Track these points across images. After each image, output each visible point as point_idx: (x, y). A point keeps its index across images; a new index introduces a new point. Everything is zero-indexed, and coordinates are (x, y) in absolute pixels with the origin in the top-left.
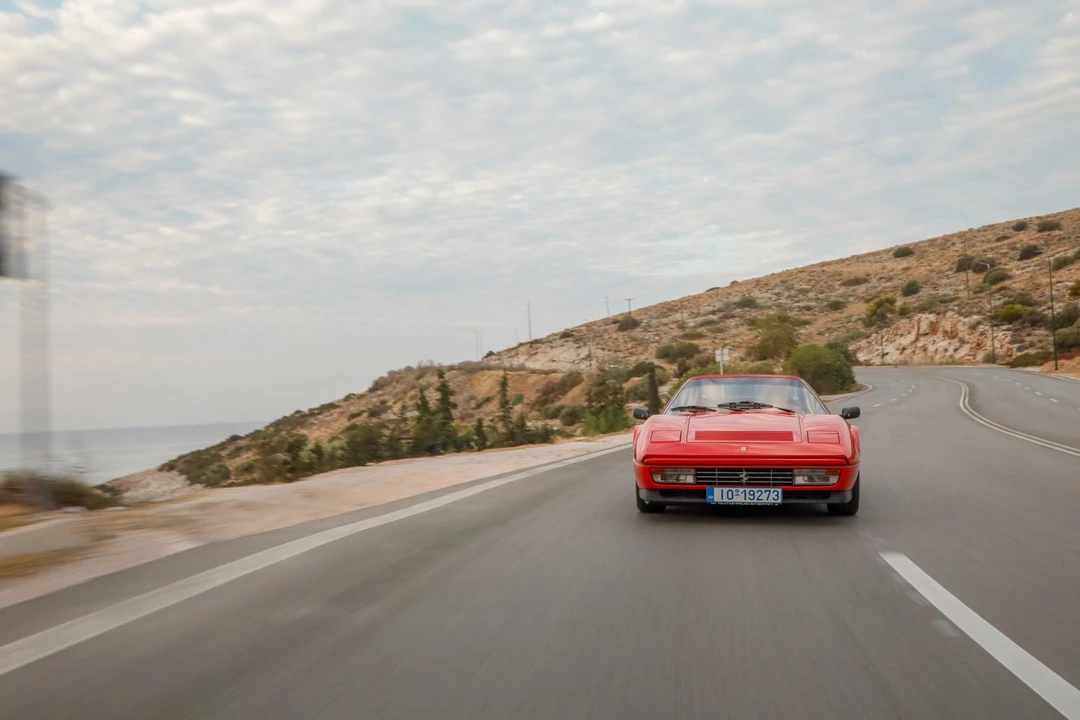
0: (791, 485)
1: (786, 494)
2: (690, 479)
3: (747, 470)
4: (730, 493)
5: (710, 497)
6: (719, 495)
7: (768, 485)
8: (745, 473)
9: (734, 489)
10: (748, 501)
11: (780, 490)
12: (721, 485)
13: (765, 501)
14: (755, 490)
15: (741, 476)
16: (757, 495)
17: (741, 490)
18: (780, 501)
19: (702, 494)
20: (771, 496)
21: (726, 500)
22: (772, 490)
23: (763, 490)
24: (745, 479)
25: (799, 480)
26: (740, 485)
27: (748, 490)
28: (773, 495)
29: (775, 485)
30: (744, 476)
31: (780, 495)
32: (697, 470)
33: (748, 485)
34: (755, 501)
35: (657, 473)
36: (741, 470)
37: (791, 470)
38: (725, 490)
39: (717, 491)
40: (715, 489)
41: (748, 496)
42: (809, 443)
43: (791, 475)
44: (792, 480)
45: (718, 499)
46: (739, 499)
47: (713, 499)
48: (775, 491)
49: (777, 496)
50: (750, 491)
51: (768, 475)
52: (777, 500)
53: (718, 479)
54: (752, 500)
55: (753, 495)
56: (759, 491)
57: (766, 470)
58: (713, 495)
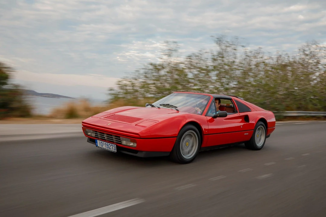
1: (118, 148)
3: (108, 134)
6: (99, 144)
9: (102, 142)
13: (111, 150)
14: (109, 144)
16: (109, 146)
17: (104, 143)
20: (112, 148)
21: (101, 146)
22: (113, 145)
23: (111, 144)
27: (106, 143)
28: (114, 147)
30: (105, 136)
32: (96, 131)
34: (109, 149)
36: (104, 133)
38: (100, 141)
39: (98, 141)
40: (98, 140)
41: (107, 146)
42: (136, 125)
43: (120, 139)
44: (120, 141)
45: (99, 146)
46: (104, 147)
47: (97, 145)
48: (114, 146)
49: (115, 148)
50: (107, 144)
51: (112, 138)
52: (115, 150)
53: (99, 136)
54: (108, 148)
55: (108, 146)
56: (110, 144)
57: (111, 135)
58: (97, 143)
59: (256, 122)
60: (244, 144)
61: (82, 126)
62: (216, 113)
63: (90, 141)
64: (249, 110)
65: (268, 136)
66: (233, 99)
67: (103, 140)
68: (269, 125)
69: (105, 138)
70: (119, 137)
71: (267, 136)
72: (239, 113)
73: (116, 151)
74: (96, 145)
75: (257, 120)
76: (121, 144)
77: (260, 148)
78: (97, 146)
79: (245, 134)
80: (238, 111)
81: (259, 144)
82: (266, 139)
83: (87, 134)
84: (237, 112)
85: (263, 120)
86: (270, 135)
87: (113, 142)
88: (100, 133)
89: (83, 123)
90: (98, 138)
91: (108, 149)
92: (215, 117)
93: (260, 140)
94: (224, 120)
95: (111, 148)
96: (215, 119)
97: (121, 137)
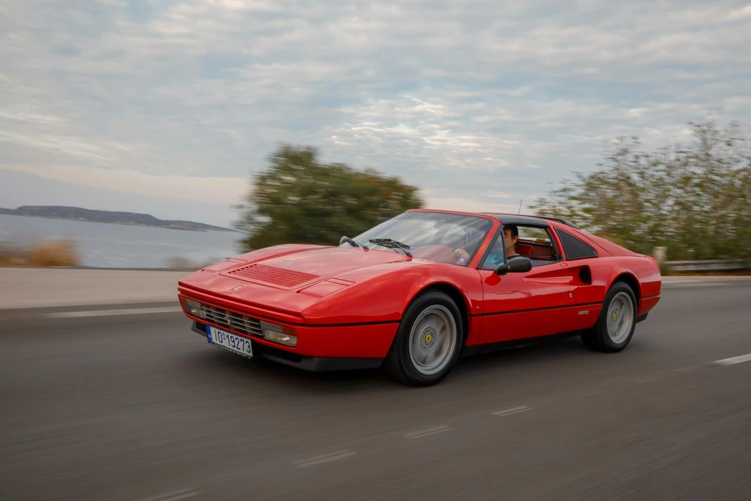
1: (255, 346)
3: (233, 314)
4: (220, 335)
6: (214, 336)
8: (227, 315)
9: (222, 332)
11: (249, 341)
13: (241, 351)
14: (235, 337)
15: (225, 318)
16: (236, 342)
17: (226, 334)
20: (244, 347)
21: (219, 342)
22: (245, 340)
23: (239, 338)
24: (229, 322)
25: (270, 335)
27: (230, 335)
28: (246, 345)
30: (228, 317)
31: (251, 347)
32: (201, 304)
34: (235, 349)
38: (217, 330)
39: (212, 330)
40: (211, 328)
41: (231, 343)
42: (298, 292)
43: (259, 326)
44: (260, 332)
45: (214, 340)
46: (226, 343)
47: (211, 339)
48: (247, 342)
49: (249, 347)
50: (232, 337)
51: (243, 322)
52: (249, 352)
53: (215, 317)
54: (234, 347)
55: (234, 342)
56: (237, 338)
57: (241, 316)
58: (210, 334)
59: (610, 284)
60: (579, 337)
61: (179, 293)
62: (505, 262)
63: (197, 327)
64: (591, 252)
65: (643, 317)
66: (551, 227)
67: (223, 326)
68: (642, 290)
69: (227, 322)
70: (258, 321)
71: (639, 317)
72: (567, 260)
73: (251, 354)
74: (208, 337)
75: (613, 278)
76: (262, 337)
77: (620, 346)
78: (209, 342)
79: (581, 313)
80: (563, 255)
81: (618, 338)
82: (637, 325)
83: (190, 310)
84: (560, 259)
85: (627, 278)
86: (646, 315)
87: (246, 333)
88: (217, 309)
89: (180, 284)
90: (213, 322)
92: (502, 271)
93: (619, 328)
94: (525, 280)
95: (242, 349)
96: (501, 277)
97: (261, 322)
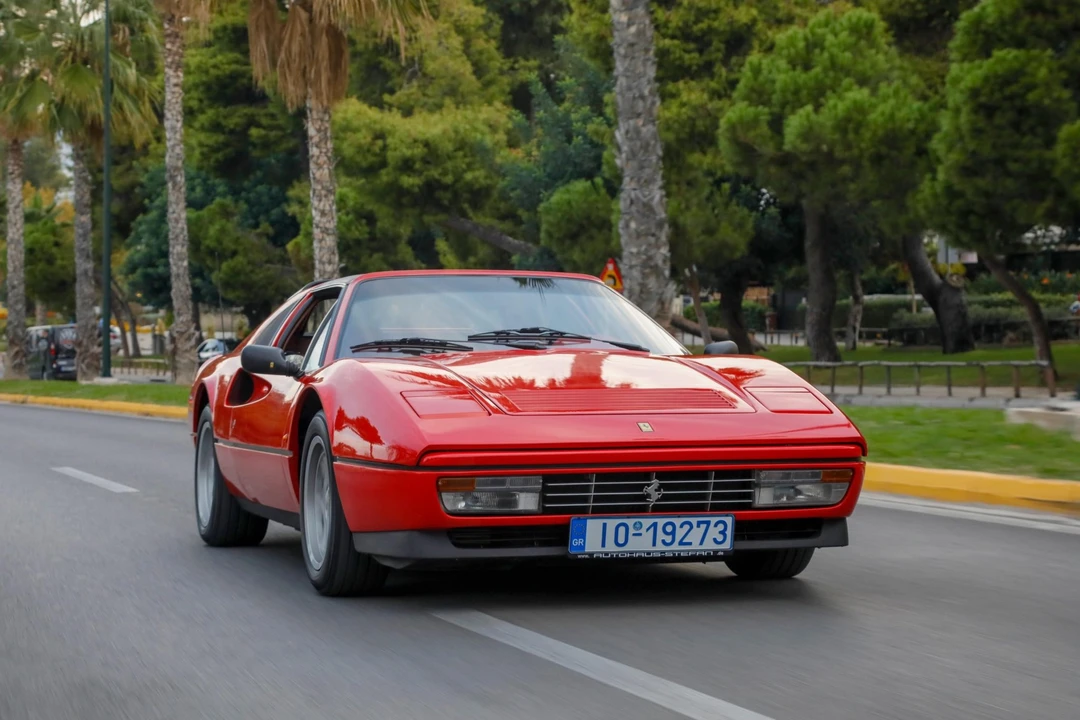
0: (749, 507)
1: (742, 530)
2: (527, 502)
4: (622, 530)
5: (576, 542)
6: (597, 537)
7: (700, 509)
8: (655, 482)
9: (630, 522)
10: (660, 547)
11: (729, 520)
12: (599, 512)
13: (696, 546)
14: (678, 521)
15: (649, 490)
16: (680, 533)
17: (647, 522)
18: (727, 545)
19: (560, 535)
20: (705, 536)
21: (611, 547)
22: (714, 520)
23: (694, 521)
24: (655, 496)
25: (764, 497)
26: (641, 511)
27: (661, 522)
28: (714, 532)
29: (717, 509)
30: (653, 490)
31: (729, 533)
32: (547, 478)
33: (659, 510)
34: (675, 547)
35: (452, 487)
36: (647, 476)
37: (748, 473)
38: (612, 523)
39: (593, 526)
40: (590, 523)
41: (661, 537)
43: (750, 485)
45: (594, 548)
46: (640, 544)
47: (586, 547)
48: (716, 523)
49: (723, 533)
50: (665, 524)
52: (720, 543)
54: (672, 544)
55: (673, 533)
56: (685, 523)
58: (584, 536)
70: (751, 473)
91: (665, 548)
95: (695, 542)
